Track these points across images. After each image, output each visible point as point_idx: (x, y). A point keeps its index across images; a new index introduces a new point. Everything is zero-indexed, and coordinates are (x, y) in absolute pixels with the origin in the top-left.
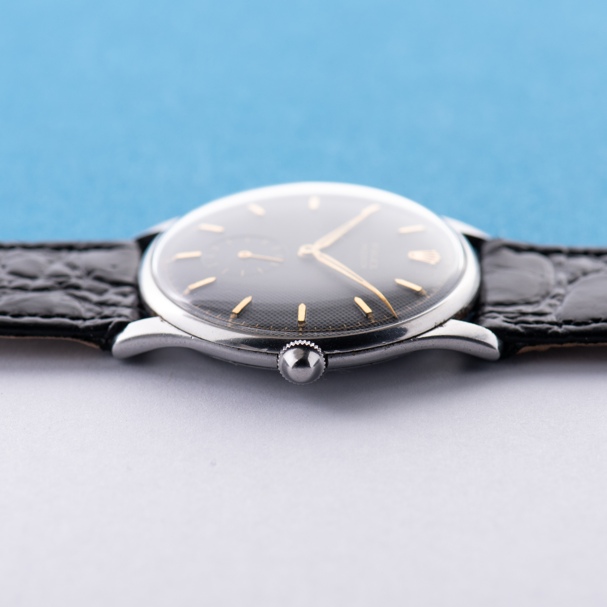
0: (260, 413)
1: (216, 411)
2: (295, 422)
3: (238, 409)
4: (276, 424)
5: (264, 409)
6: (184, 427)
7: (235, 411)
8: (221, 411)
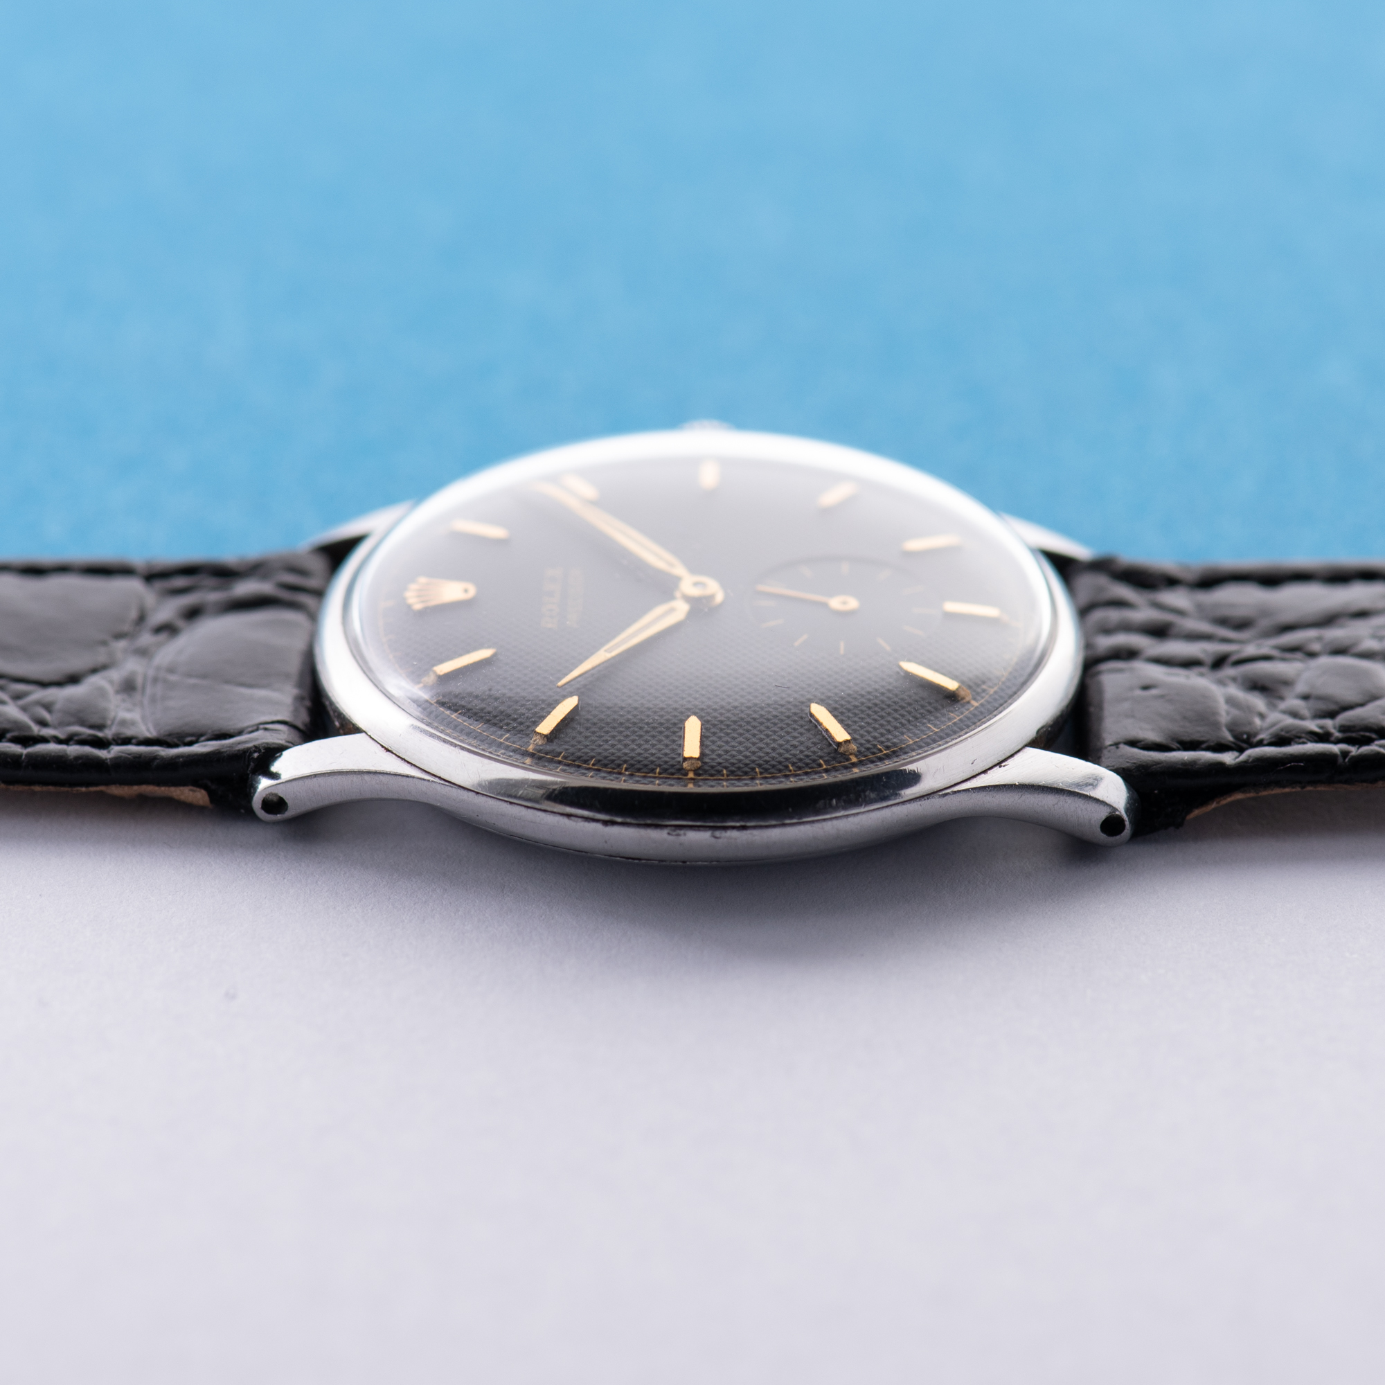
0: (338, 883)
1: (240, 877)
2: (415, 904)
3: (290, 873)
4: (372, 909)
5: (347, 874)
6: (168, 912)
7: (284, 879)
8: (251, 879)
